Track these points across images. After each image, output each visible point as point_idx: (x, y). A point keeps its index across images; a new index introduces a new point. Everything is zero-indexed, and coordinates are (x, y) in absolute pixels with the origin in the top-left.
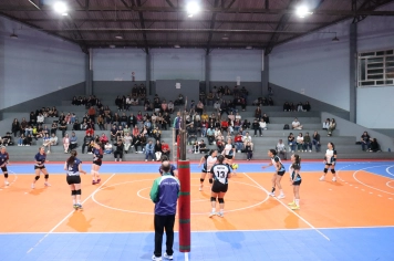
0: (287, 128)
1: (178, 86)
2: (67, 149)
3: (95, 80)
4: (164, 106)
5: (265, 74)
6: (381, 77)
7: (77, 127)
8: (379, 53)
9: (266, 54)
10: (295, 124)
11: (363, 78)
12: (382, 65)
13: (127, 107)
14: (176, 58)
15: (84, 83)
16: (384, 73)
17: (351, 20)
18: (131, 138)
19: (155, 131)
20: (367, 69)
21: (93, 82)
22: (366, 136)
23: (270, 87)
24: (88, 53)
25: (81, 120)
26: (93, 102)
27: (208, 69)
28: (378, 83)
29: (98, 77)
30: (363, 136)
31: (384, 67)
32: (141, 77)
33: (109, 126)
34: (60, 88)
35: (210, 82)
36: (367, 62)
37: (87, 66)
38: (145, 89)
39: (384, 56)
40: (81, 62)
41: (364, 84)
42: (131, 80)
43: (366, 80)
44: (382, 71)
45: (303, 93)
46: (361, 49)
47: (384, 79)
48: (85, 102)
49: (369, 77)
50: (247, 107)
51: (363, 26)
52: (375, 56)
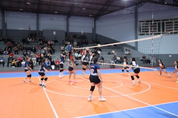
0: (109, 54)
1: (54, 33)
3: (8, 28)
4: (49, 43)
5: (94, 29)
6: (148, 32)
7: (2, 53)
8: (147, 21)
9: (94, 20)
10: (113, 52)
11: (140, 32)
12: (148, 27)
14: (52, 19)
16: (150, 30)
17: (135, 6)
18: (35, 58)
19: (48, 55)
20: (142, 28)
21: (7, 30)
22: (144, 57)
23: (97, 36)
24: (3, 14)
25: (3, 49)
26: (9, 40)
27: (68, 26)
28: (147, 34)
30: (143, 57)
31: (149, 28)
32: (33, 28)
33: (20, 52)
35: (69, 32)
36: (142, 25)
38: (36, 34)
39: (149, 23)
41: (141, 34)
42: (28, 29)
43: (142, 33)
44: (148, 29)
45: (113, 38)
46: (139, 19)
47: (149, 33)
48: (3, 40)
49: (143, 32)
50: (89, 44)
51: (140, 10)
52: (145, 23)
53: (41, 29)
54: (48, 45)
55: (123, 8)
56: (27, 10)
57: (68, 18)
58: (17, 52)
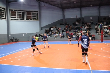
1: (91, 18)
2: (61, 37)
7: (63, 31)
13: (76, 25)
14: (89, 10)
15: (63, 19)
21: (65, 19)
25: (64, 29)
26: (66, 24)
27: (99, 13)
29: (67, 17)
32: (79, 16)
34: (56, 21)
37: (63, 14)
38: (80, 20)
40: (62, 13)
42: (76, 17)
48: (63, 24)
53: (83, 17)
56: (75, 7)
57: (99, 8)
58: (70, 30)
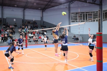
1: (15, 20)
4: (11, 27)
5: (42, 18)
6: (77, 20)
8: (76, 13)
9: (42, 12)
11: (72, 20)
14: (13, 10)
16: (78, 19)
17: (69, 3)
19: (10, 35)
20: (73, 18)
23: (44, 22)
28: (76, 21)
30: (74, 36)
31: (78, 17)
35: (25, 20)
36: (73, 16)
38: (1, 20)
39: (78, 14)
41: (72, 22)
43: (73, 21)
44: (77, 18)
45: (54, 24)
46: (71, 12)
47: (78, 21)
49: (74, 20)
50: (38, 28)
51: (72, 5)
52: (75, 14)
53: (5, 17)
54: (10, 28)
55: (61, 4)
57: (24, 10)
